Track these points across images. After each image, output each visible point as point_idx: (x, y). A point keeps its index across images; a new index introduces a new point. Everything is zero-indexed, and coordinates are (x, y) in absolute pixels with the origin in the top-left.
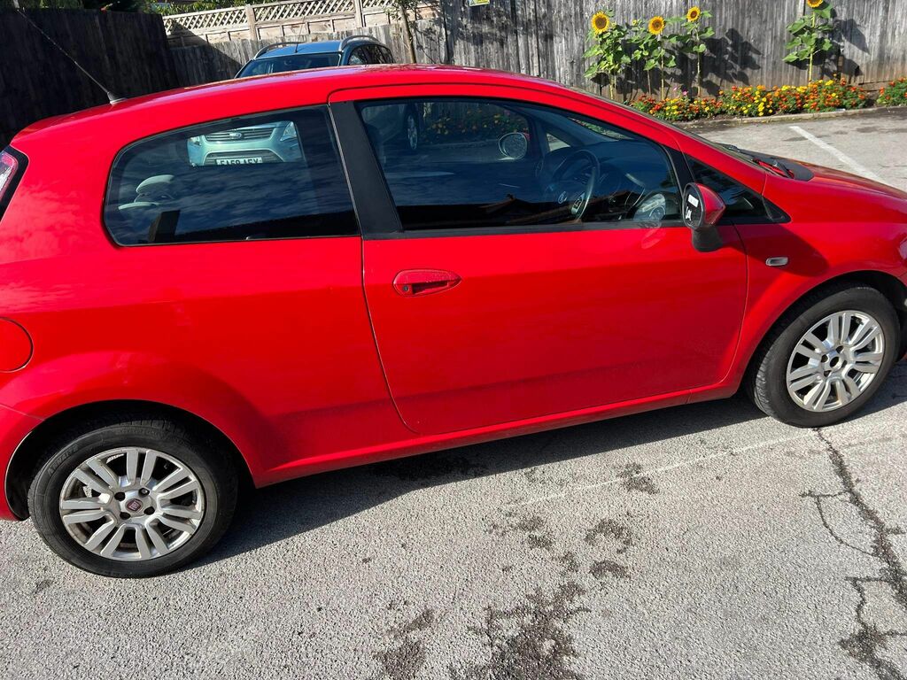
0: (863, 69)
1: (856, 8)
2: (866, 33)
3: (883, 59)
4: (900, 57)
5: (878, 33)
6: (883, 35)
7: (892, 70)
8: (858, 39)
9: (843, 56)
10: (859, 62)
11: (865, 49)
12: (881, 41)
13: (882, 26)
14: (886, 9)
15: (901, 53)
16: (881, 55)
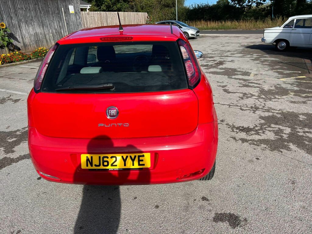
0: (21, 48)
1: (12, 29)
2: (18, 37)
3: (25, 45)
4: (29, 45)
5: (21, 38)
6: (22, 38)
7: (28, 48)
8: (16, 39)
9: (13, 44)
10: (19, 46)
11: (19, 42)
12: (22, 40)
13: (21, 35)
14: (20, 30)
15: (29, 43)
16: (24, 44)
